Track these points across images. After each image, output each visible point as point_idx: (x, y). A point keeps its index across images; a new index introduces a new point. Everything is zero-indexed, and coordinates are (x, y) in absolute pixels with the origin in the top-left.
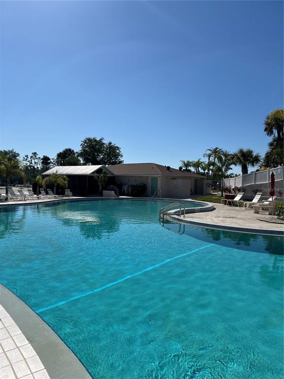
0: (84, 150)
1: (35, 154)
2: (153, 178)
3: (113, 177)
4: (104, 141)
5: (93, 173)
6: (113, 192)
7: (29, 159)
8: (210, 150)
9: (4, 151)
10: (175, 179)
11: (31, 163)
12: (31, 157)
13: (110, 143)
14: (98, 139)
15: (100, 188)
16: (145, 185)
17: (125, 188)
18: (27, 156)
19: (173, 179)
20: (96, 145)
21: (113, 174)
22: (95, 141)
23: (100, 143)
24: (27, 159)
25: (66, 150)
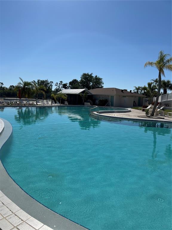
0: (81, 80)
1: (61, 82)
2: (111, 96)
3: (91, 95)
4: (93, 75)
5: (80, 93)
6: (89, 103)
7: (58, 85)
8: (153, 80)
9: (43, 80)
10: (125, 97)
11: (59, 87)
12: (59, 84)
13: (96, 76)
14: (90, 74)
15: (83, 101)
16: (107, 100)
17: (97, 102)
18: (57, 83)
19: (123, 97)
20: (88, 77)
21: (91, 94)
22: (88, 75)
23: (91, 76)
24: (57, 85)
25: (74, 80)
